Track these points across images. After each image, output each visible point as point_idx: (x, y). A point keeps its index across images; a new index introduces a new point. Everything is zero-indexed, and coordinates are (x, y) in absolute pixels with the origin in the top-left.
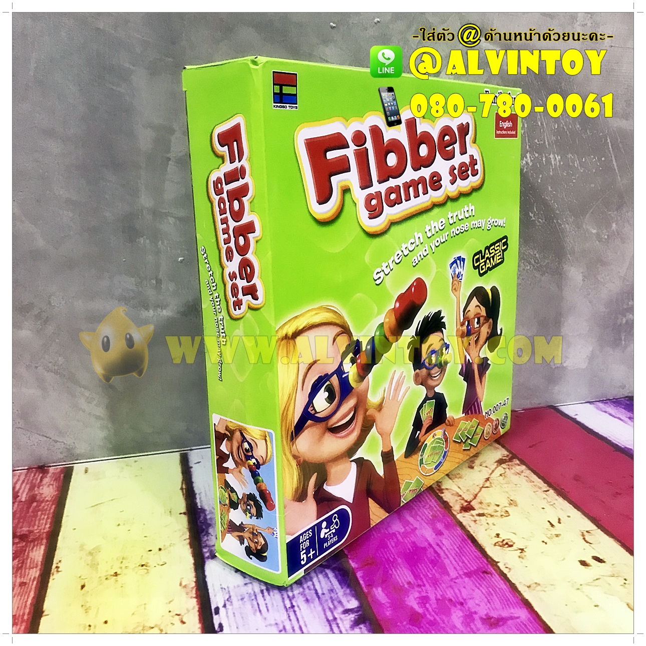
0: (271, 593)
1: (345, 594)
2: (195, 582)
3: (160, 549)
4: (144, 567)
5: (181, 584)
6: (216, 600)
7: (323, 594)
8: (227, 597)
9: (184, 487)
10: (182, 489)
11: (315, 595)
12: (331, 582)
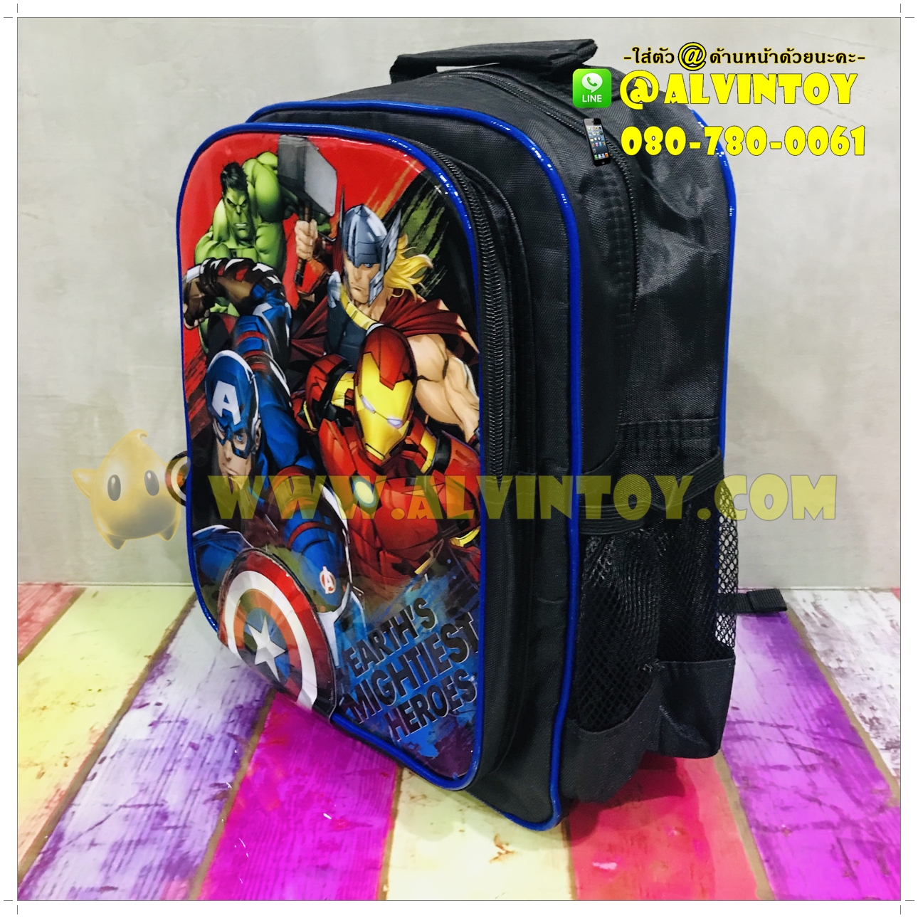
0: (163, 753)
1: (229, 768)
2: (106, 730)
3: (100, 690)
4: (73, 706)
5: (92, 728)
6: (110, 750)
7: (209, 764)
8: (121, 749)
9: (171, 628)
10: (167, 630)
11: (200, 763)
12: (225, 753)
